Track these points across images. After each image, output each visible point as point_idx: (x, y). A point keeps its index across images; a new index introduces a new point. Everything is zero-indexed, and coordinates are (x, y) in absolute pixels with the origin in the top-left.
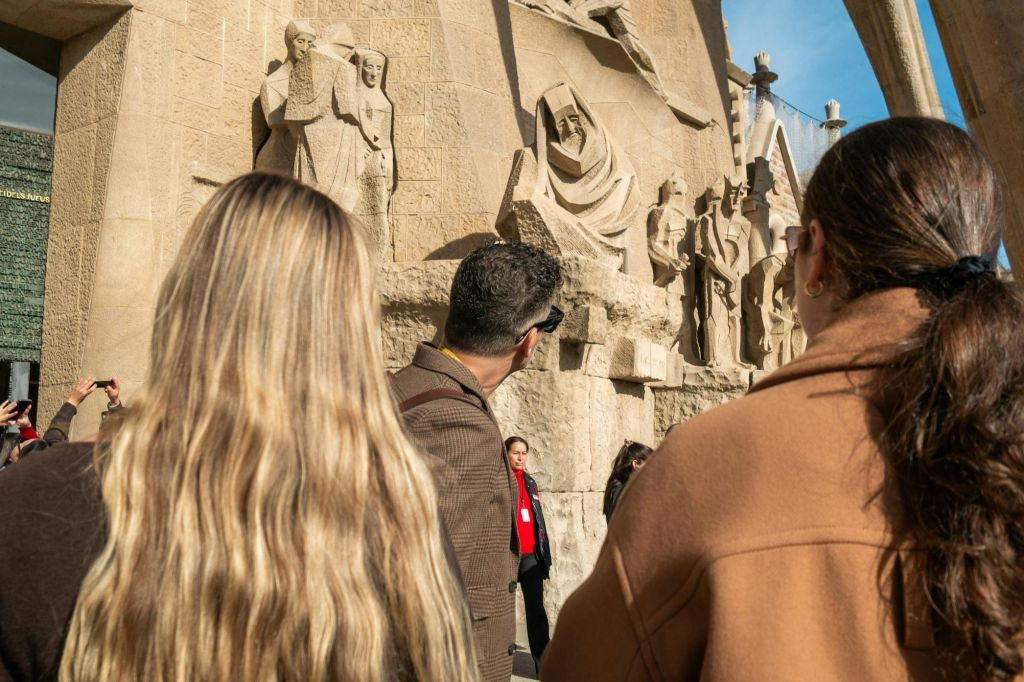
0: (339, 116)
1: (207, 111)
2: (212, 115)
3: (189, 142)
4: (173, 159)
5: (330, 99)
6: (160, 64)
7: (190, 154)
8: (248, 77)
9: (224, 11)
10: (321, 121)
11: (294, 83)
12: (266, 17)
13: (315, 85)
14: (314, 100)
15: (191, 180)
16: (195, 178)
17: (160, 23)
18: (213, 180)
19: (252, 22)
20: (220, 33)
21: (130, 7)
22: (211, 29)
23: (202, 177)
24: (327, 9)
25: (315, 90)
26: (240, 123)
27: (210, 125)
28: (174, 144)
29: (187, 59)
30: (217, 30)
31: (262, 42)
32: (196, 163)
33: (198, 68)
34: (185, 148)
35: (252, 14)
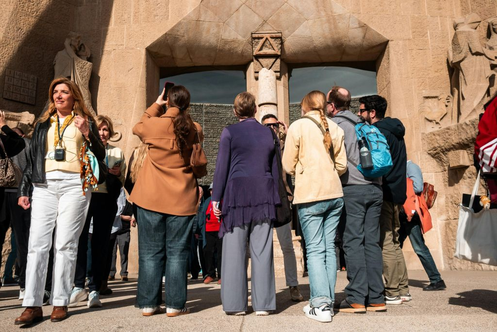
0: (473, 54)
1: (426, 69)
2: (428, 70)
3: (420, 84)
4: (414, 92)
5: (468, 48)
6: (403, 58)
7: (421, 88)
8: (443, 49)
9: (428, 27)
10: (466, 59)
11: (454, 47)
12: (448, 22)
13: (461, 45)
14: (461, 51)
15: (423, 98)
16: (424, 97)
17: (401, 42)
18: (432, 96)
19: (441, 27)
20: (428, 36)
21: (388, 41)
22: (423, 36)
23: (427, 96)
24: (475, 7)
25: (461, 47)
26: (441, 69)
27: (428, 74)
28: (413, 87)
29: (414, 52)
30: (425, 36)
31: (448, 33)
32: (424, 91)
33: (419, 54)
34: (418, 87)
35: (441, 23)
